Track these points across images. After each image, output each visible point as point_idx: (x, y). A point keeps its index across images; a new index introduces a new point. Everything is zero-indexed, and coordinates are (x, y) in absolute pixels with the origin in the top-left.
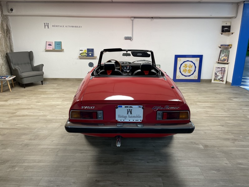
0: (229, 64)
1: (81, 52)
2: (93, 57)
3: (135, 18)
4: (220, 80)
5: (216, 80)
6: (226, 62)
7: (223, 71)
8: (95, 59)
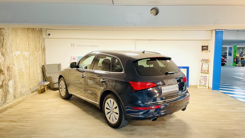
0: (209, 74)
3: (137, 40)
4: (204, 85)
5: (201, 86)
6: (207, 72)
7: (205, 79)
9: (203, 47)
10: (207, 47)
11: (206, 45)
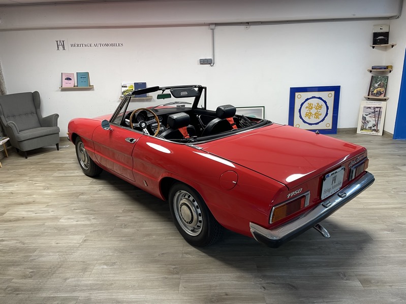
0: (388, 101)
1: (124, 89)
2: (147, 97)
4: (373, 128)
6: (382, 97)
7: (377, 113)
9: (376, 35)
10: (386, 35)
11: (385, 30)
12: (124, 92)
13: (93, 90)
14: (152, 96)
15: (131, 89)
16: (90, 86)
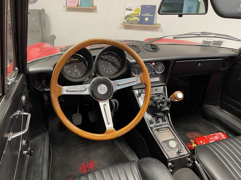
1: (128, 13)
2: (154, 24)
8: (157, 31)
12: (128, 16)
13: (96, 12)
14: (160, 25)
15: (137, 13)
16: (93, 6)
